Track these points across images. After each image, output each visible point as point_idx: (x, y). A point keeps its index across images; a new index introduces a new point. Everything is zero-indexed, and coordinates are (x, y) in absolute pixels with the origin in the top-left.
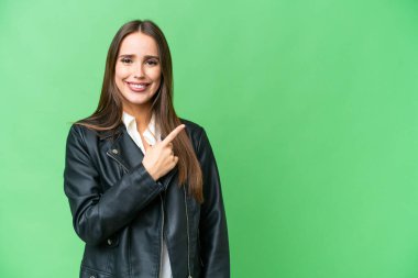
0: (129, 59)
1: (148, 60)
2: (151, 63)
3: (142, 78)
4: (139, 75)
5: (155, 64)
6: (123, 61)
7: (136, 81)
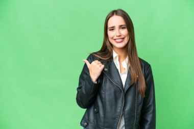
0: (113, 29)
1: (121, 27)
2: (123, 28)
3: (120, 36)
4: (118, 35)
5: (125, 28)
6: (110, 30)
7: (117, 38)
